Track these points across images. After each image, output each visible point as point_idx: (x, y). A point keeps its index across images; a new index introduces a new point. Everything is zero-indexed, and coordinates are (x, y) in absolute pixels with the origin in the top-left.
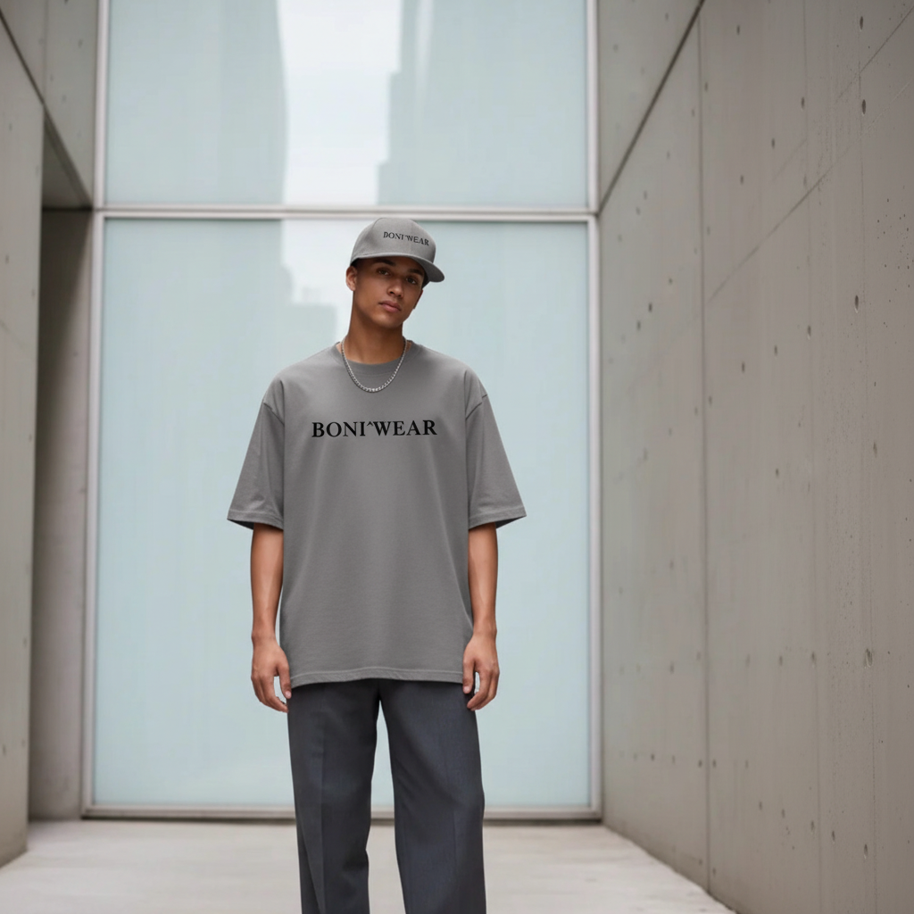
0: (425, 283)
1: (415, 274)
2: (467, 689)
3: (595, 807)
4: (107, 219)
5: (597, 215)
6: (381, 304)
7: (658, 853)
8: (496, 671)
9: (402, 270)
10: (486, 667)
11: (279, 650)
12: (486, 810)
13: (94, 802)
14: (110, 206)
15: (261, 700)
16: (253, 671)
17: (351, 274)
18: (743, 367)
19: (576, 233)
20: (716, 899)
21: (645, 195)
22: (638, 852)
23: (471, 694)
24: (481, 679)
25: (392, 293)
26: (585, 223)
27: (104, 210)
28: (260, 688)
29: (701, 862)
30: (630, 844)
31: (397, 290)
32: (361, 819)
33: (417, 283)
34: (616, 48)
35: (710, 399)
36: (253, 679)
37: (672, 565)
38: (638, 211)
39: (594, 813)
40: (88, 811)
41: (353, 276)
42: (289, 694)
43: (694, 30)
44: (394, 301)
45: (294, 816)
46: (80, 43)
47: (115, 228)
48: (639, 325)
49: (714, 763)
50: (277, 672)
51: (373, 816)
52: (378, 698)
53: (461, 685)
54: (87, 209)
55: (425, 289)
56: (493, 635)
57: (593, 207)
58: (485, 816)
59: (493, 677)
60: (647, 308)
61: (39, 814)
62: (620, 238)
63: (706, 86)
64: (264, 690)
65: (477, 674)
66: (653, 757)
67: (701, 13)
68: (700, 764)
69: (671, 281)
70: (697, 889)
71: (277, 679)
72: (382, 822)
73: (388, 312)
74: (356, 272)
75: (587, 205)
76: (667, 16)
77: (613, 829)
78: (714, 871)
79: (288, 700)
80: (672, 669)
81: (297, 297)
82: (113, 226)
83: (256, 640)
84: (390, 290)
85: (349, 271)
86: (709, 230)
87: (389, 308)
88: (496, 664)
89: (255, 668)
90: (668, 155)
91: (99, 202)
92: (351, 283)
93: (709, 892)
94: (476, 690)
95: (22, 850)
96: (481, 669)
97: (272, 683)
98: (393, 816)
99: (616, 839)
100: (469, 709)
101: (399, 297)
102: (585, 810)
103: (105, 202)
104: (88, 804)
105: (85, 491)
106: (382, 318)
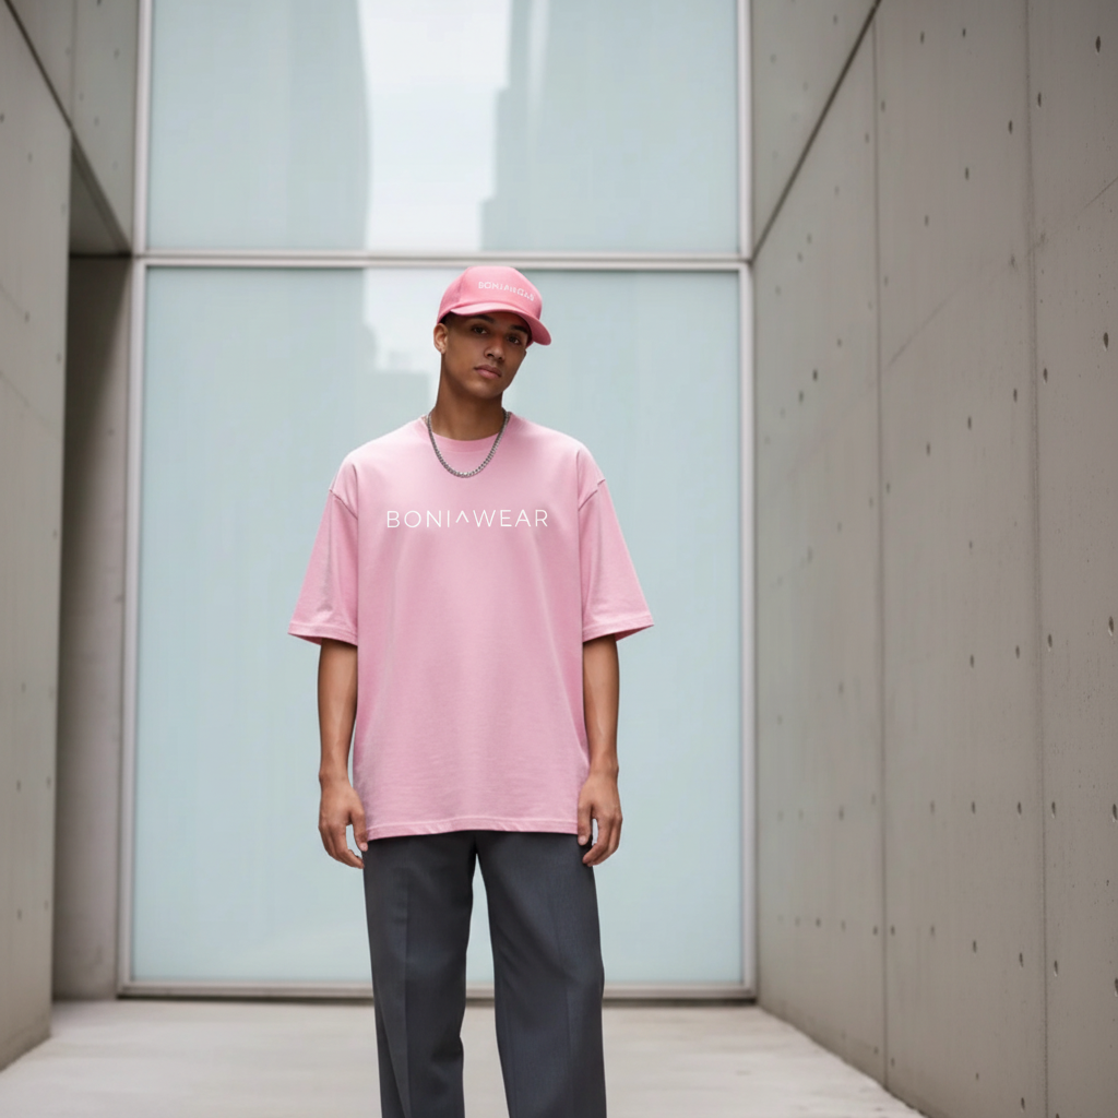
0: (529, 343)
1: (517, 331)
2: (583, 840)
3: (748, 983)
4: (149, 268)
5: (751, 263)
6: (477, 369)
7: (824, 1040)
8: (618, 817)
9: (504, 327)
10: (605, 812)
11: (353, 794)
12: (606, 987)
13: (132, 978)
14: (153, 252)
15: (330, 854)
16: (321, 818)
17: (440, 333)
18: (928, 448)
19: (726, 284)
20: (895, 1096)
21: (809, 239)
22: (800, 1040)
23: (589, 846)
24: (599, 828)
25: (489, 355)
26: (736, 272)
27: (144, 256)
28: (330, 840)
29: (876, 1051)
30: (790, 1028)
31: (497, 351)
32: (453, 997)
33: (520, 343)
34: (773, 59)
35: (888, 487)
36: (321, 829)
37: (841, 689)
38: (800, 257)
39: (748, 991)
40: (126, 988)
41: (443, 336)
42: (364, 847)
43: (868, 36)
44: (494, 365)
45: (371, 994)
46: (117, 53)
47: (158, 278)
48: (801, 396)
49: (893, 930)
50: (350, 819)
51: (468, 995)
52: (474, 851)
53: (576, 836)
54: (124, 256)
55: (529, 350)
56: (614, 774)
57: (746, 252)
58: (605, 995)
59: (615, 825)
60: (811, 376)
61: (66, 993)
62: (778, 291)
63: (883, 105)
64: (334, 840)
65: (595, 821)
66: (818, 923)
67: (878, 16)
68: (875, 931)
69: (839, 343)
70: (872, 1084)
71: (350, 829)
72: (479, 1002)
73: (485, 379)
74: (446, 329)
75: (738, 250)
76: (835, 19)
77: (769, 1010)
78: (893, 1061)
79: (363, 853)
80: (841, 815)
81: (382, 362)
82: (156, 276)
83: (324, 780)
84: (489, 352)
85: (437, 329)
86: (886, 281)
87: (486, 373)
88: (618, 809)
89: (324, 815)
90: (837, 190)
91: (139, 247)
92: (441, 343)
93: (886, 1088)
94: (594, 842)
95: (45, 1036)
96: (599, 816)
97: (345, 834)
98: (492, 995)
99: (773, 1023)
100: (585, 865)
101: (500, 361)
102: (737, 987)
103: (148, 247)
104: (125, 980)
105: (122, 599)
106: (477, 386)
